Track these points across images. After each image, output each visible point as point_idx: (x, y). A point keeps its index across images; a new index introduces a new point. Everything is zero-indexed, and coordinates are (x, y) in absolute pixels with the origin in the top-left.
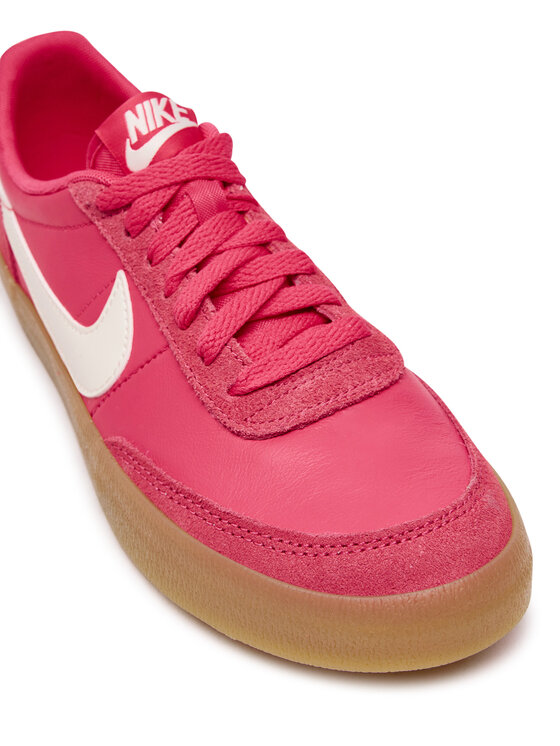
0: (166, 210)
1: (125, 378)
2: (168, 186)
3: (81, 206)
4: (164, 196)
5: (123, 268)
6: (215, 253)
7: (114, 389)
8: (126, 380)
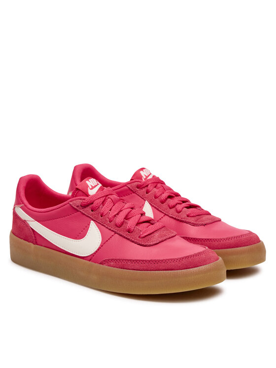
0: (103, 203)
1: (102, 245)
2: (103, 197)
3: (75, 207)
4: (102, 199)
5: (93, 220)
6: (121, 211)
7: (98, 250)
8: (102, 246)
